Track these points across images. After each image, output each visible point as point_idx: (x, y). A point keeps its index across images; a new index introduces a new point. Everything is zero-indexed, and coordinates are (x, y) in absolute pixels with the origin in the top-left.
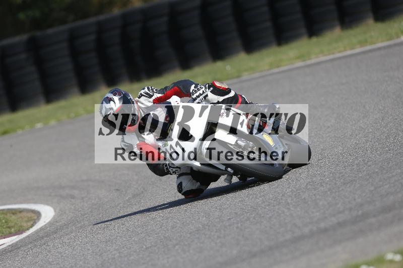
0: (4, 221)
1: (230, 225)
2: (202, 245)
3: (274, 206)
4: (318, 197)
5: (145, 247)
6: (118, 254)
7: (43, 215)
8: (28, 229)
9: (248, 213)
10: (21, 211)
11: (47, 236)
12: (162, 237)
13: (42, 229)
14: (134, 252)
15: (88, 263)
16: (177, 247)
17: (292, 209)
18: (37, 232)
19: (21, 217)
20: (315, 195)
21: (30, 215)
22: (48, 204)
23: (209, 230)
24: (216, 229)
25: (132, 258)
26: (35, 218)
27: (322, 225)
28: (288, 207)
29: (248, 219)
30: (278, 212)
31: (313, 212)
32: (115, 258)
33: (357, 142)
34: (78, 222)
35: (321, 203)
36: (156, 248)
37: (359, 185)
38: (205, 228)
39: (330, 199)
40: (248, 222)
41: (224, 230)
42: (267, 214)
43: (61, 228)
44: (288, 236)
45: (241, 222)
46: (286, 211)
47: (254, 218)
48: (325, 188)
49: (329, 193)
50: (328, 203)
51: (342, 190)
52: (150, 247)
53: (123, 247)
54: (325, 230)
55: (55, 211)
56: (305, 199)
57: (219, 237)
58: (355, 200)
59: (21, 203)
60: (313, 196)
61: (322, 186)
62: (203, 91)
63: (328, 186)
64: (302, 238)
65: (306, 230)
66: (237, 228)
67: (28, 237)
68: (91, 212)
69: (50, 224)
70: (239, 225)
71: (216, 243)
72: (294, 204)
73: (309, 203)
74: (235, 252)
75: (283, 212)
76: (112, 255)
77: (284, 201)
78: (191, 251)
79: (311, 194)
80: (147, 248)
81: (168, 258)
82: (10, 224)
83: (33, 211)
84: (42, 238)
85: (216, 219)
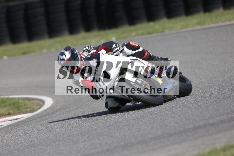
0: (23, 104)
1: (156, 117)
2: (140, 127)
3: (182, 108)
4: (208, 105)
5: (106, 126)
6: (90, 129)
7: (46, 103)
8: (37, 110)
9: (167, 111)
10: (33, 99)
11: (48, 115)
12: (116, 121)
13: (45, 110)
14: (100, 128)
15: (72, 132)
16: (125, 127)
17: (193, 110)
18: (43, 112)
19: (33, 103)
20: (206, 104)
21: (38, 102)
22: (49, 96)
23: (144, 119)
24: (148, 119)
25: (99, 131)
26: (42, 104)
27: (211, 121)
28: (191, 109)
29: (167, 114)
30: (184, 112)
31: (205, 114)
32: (88, 131)
33: (232, 75)
34: (67, 108)
35: (210, 109)
36: (113, 127)
37: (232, 100)
38: (142, 118)
39: (216, 107)
40: (167, 116)
41: (153, 120)
42: (178, 112)
43: (57, 111)
44: (191, 126)
45: (163, 116)
46: (189, 111)
47: (171, 114)
48: (212, 100)
49: (215, 103)
50: (215, 109)
51: (223, 102)
52: (110, 126)
53: (93, 125)
54: (213, 124)
55: (53, 101)
56: (200, 105)
57: (150, 123)
58: (230, 108)
59: (33, 94)
60: (205, 104)
61: (210, 98)
62: (120, 48)
63: (214, 99)
64: (199, 127)
65: (201, 124)
66: (161, 119)
67: (37, 114)
68: (75, 103)
69: (51, 108)
70: (162, 117)
71: (148, 127)
72: (194, 108)
73: (203, 108)
74: (159, 133)
75: (188, 112)
76: (87, 129)
77: (188, 106)
78: (133, 130)
79: (204, 103)
80: (107, 126)
81: (120, 133)
82: (27, 106)
83: (40, 100)
84: (46, 116)
85: (148, 113)
